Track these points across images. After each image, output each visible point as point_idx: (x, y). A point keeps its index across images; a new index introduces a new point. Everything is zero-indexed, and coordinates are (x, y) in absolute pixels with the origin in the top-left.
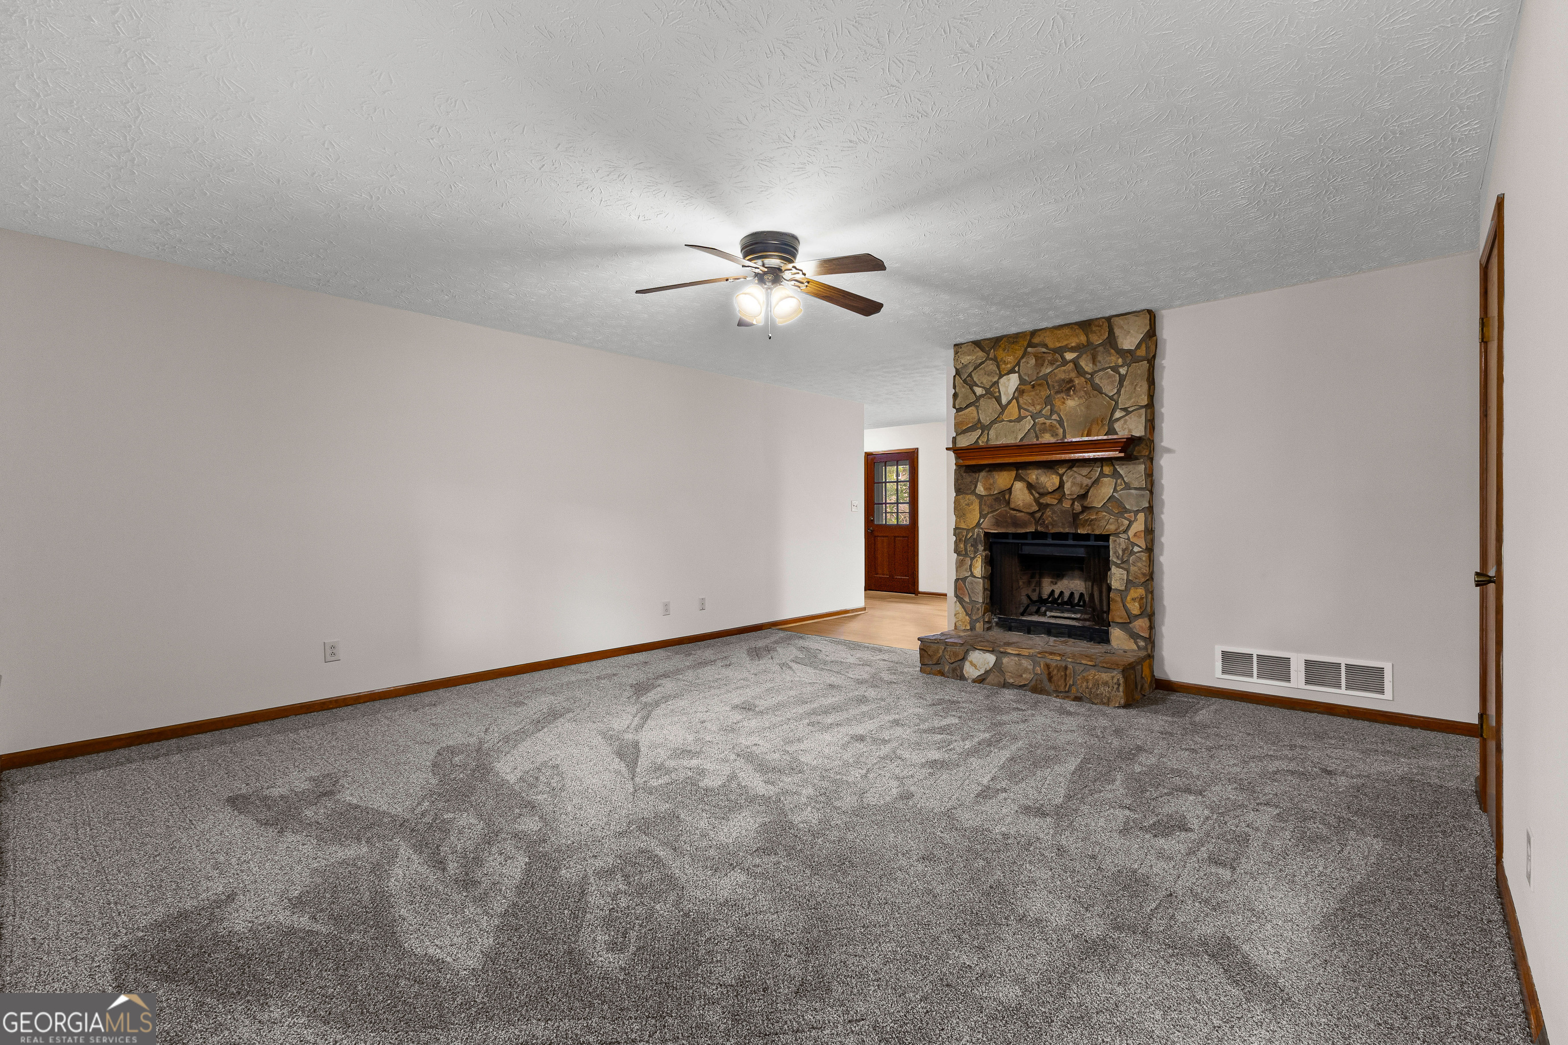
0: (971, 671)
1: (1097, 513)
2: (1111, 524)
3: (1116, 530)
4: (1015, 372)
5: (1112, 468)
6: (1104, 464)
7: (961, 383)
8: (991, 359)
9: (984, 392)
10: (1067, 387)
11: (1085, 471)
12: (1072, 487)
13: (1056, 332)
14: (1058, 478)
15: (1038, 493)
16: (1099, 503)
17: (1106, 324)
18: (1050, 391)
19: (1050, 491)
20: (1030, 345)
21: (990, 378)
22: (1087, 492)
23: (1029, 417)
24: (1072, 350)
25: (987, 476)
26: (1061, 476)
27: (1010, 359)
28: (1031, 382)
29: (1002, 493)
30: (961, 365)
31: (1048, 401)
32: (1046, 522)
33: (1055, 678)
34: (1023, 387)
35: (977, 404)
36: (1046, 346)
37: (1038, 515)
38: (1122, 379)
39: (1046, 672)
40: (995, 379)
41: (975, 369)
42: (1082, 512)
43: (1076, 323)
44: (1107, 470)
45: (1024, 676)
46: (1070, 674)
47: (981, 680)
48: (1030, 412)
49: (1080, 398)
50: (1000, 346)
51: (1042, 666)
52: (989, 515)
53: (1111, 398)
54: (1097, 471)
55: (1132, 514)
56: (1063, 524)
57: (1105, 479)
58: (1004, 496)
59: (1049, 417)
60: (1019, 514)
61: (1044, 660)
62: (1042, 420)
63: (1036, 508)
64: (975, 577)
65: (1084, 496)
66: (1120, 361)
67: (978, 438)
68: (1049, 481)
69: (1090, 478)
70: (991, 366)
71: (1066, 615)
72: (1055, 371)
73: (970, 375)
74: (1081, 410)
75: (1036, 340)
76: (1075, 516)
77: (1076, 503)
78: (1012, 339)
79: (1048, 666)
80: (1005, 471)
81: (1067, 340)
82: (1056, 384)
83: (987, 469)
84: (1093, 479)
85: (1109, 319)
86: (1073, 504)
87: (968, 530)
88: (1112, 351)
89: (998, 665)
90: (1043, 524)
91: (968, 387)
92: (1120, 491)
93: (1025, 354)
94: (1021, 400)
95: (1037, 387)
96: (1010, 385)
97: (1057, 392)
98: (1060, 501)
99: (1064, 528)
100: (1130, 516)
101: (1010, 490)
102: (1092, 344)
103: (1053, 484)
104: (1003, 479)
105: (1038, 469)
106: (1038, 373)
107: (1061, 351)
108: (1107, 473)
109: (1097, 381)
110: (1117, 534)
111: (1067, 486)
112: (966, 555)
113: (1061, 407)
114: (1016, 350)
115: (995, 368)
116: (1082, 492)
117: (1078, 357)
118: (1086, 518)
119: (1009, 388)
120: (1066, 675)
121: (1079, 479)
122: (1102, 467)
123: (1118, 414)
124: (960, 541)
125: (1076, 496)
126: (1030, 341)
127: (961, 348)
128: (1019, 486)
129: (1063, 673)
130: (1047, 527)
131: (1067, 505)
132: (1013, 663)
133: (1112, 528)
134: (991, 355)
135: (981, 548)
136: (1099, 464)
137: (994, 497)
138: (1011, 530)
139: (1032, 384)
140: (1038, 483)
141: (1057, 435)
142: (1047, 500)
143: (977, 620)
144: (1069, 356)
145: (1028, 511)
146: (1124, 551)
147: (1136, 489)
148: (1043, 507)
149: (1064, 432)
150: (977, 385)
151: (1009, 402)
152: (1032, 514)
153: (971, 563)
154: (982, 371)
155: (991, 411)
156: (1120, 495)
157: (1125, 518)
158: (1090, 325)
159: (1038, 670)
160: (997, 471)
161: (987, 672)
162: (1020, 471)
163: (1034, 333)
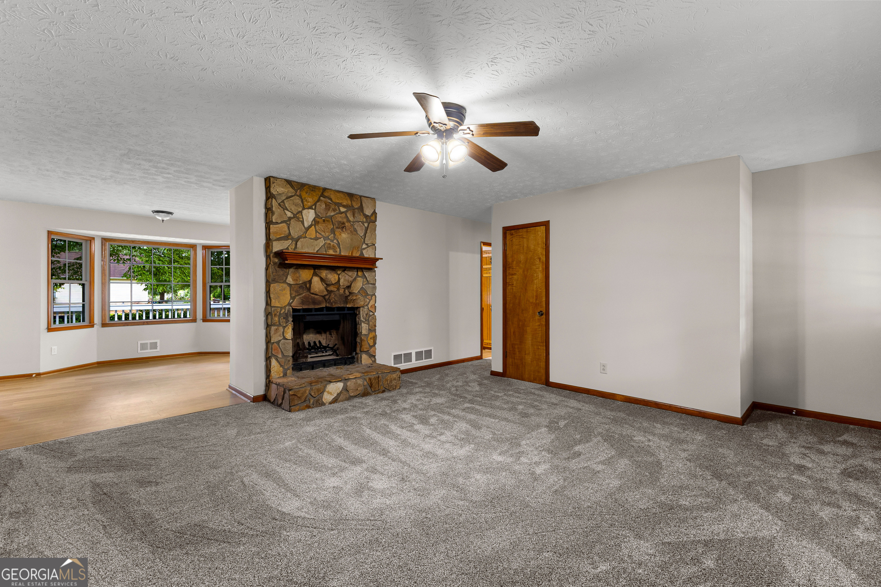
0: (327, 397)
1: (356, 296)
2: (362, 301)
3: (364, 304)
4: (312, 209)
5: (362, 273)
6: (359, 271)
7: (277, 205)
8: (298, 196)
9: (292, 216)
10: (342, 226)
11: (350, 273)
12: (344, 281)
13: (336, 193)
14: (338, 276)
15: (326, 284)
16: (356, 291)
17: (359, 199)
18: (333, 226)
19: (333, 283)
20: (322, 195)
21: (296, 208)
22: (351, 285)
23: (322, 238)
24: (344, 206)
25: (294, 272)
26: (339, 275)
27: (310, 200)
28: (322, 218)
29: (305, 283)
30: (276, 193)
31: (333, 231)
32: (332, 301)
33: (374, 384)
34: (318, 220)
35: (289, 223)
36: (331, 199)
37: (327, 297)
38: (367, 229)
39: (369, 383)
40: (300, 209)
41: (287, 198)
42: (349, 296)
43: (346, 193)
44: (360, 274)
45: (359, 389)
46: (381, 379)
47: (335, 401)
48: (322, 235)
49: (348, 234)
50: (304, 190)
51: (367, 380)
52: (297, 297)
53: (361, 237)
54: (355, 274)
55: (370, 296)
56: (340, 302)
57: (359, 279)
58: (307, 286)
59: (332, 241)
60: (316, 297)
61: (368, 376)
62: (329, 242)
63: (326, 293)
64: (287, 339)
65: (349, 287)
66: (364, 220)
67: (289, 245)
68: (332, 277)
69: (352, 277)
70: (298, 200)
71: (320, 355)
72: (336, 215)
73: (283, 201)
74: (349, 241)
75: (326, 194)
76: (347, 297)
77: (346, 290)
78: (313, 188)
79: (370, 379)
80: (307, 269)
81: (342, 200)
82: (336, 223)
83: (295, 267)
84: (353, 278)
85: (361, 196)
86: (344, 291)
87: (281, 308)
88: (361, 214)
89: (345, 389)
90: (330, 302)
91: (282, 209)
92: (365, 285)
93: (319, 200)
94: (317, 226)
95: (326, 222)
96: (309, 216)
97: (337, 228)
98: (338, 289)
99: (340, 304)
100: (369, 297)
101: (310, 282)
102: (353, 206)
103: (335, 279)
104: (305, 275)
105: (326, 270)
106: (326, 214)
107: (339, 205)
108: (360, 275)
109: (356, 227)
110: (363, 307)
111: (342, 281)
112: (280, 325)
113: (339, 236)
114: (314, 196)
115: (300, 202)
116: (349, 284)
117: (346, 212)
118: (352, 298)
119: (309, 217)
120: (379, 381)
121: (347, 277)
122: (357, 272)
123: (364, 246)
124: (275, 316)
125: (345, 287)
126: (322, 193)
127: (276, 180)
128: (316, 280)
129: (377, 381)
130: (332, 304)
131: (342, 291)
132: (353, 384)
133: (362, 303)
134: (298, 193)
135: (291, 319)
136: (356, 270)
137: (299, 286)
138: (312, 307)
139: (323, 219)
140: (327, 278)
141: (336, 252)
142: (331, 288)
143: (288, 369)
144: (342, 209)
145: (322, 294)
146: (366, 315)
147: (371, 284)
148: (330, 292)
149: (340, 250)
150: (287, 210)
151: (310, 227)
152: (324, 297)
153: (284, 330)
154: (291, 202)
155: (298, 229)
156: (365, 287)
157: (367, 298)
158: (353, 196)
159: (366, 383)
160: (301, 269)
161: (339, 395)
162: (316, 270)
163: (325, 189)
